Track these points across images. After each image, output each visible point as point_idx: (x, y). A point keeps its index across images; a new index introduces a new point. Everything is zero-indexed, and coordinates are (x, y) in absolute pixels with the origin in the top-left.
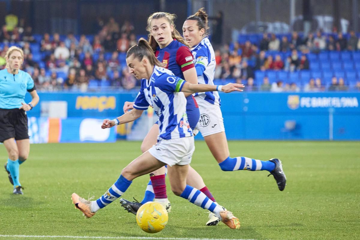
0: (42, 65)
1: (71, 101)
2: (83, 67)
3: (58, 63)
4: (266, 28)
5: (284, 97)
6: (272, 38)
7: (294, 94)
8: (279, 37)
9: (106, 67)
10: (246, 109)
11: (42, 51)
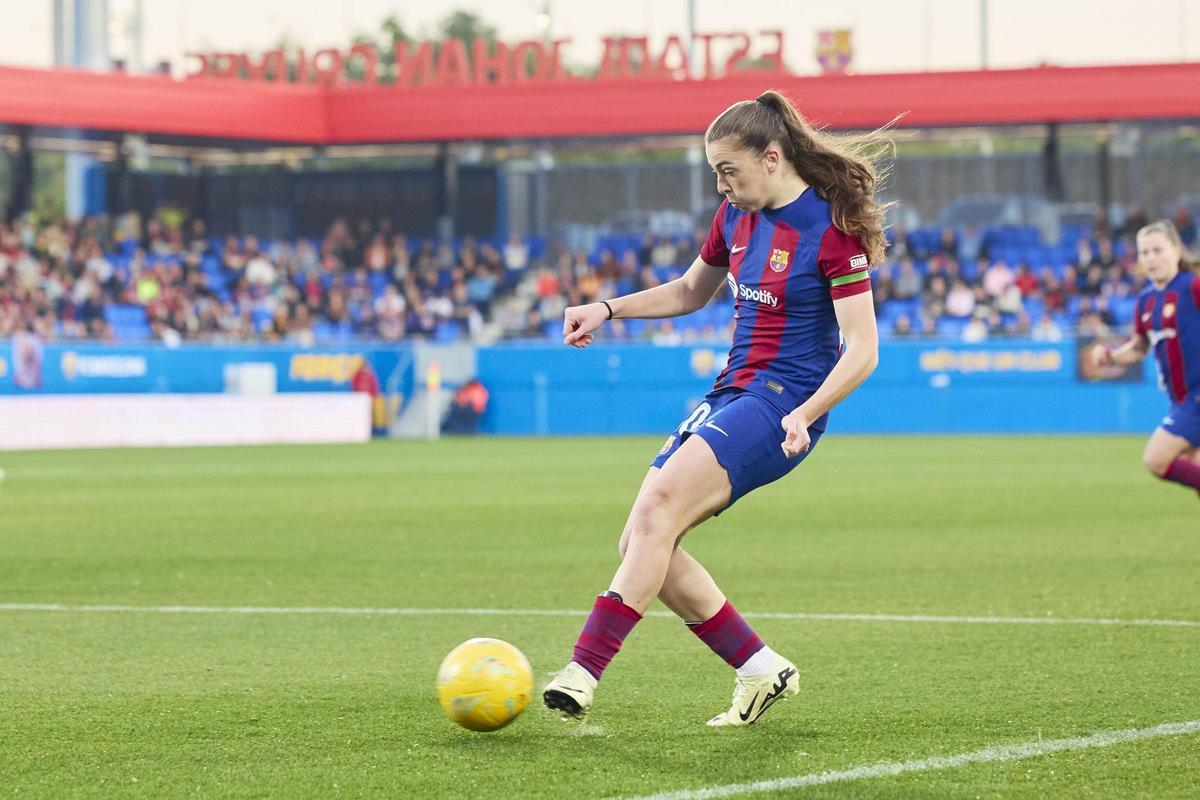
0: (225, 295)
1: (282, 362)
2: (303, 298)
3: (254, 291)
4: (645, 223)
5: (683, 354)
6: (658, 241)
7: (702, 347)
8: (673, 240)
9: (345, 298)
10: (613, 377)
11: (224, 269)
